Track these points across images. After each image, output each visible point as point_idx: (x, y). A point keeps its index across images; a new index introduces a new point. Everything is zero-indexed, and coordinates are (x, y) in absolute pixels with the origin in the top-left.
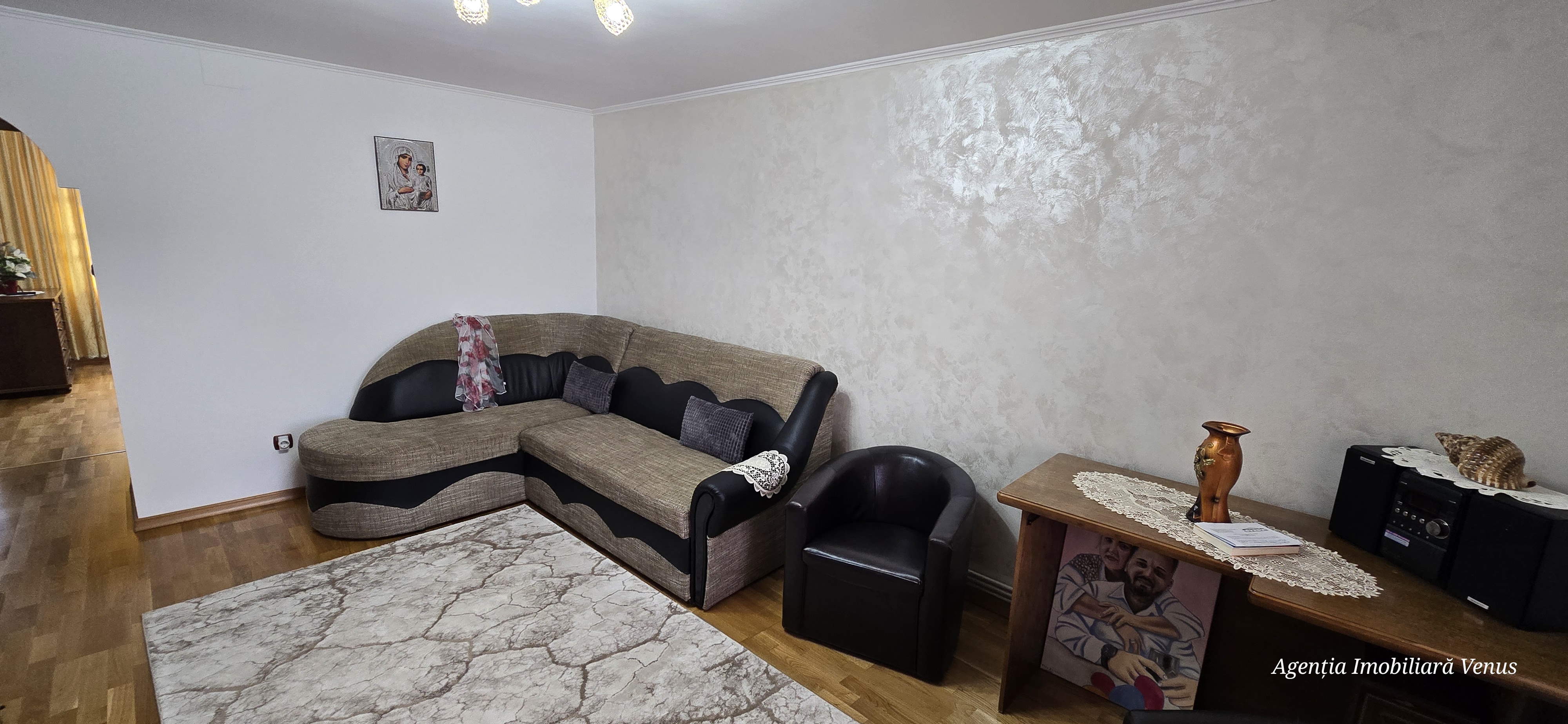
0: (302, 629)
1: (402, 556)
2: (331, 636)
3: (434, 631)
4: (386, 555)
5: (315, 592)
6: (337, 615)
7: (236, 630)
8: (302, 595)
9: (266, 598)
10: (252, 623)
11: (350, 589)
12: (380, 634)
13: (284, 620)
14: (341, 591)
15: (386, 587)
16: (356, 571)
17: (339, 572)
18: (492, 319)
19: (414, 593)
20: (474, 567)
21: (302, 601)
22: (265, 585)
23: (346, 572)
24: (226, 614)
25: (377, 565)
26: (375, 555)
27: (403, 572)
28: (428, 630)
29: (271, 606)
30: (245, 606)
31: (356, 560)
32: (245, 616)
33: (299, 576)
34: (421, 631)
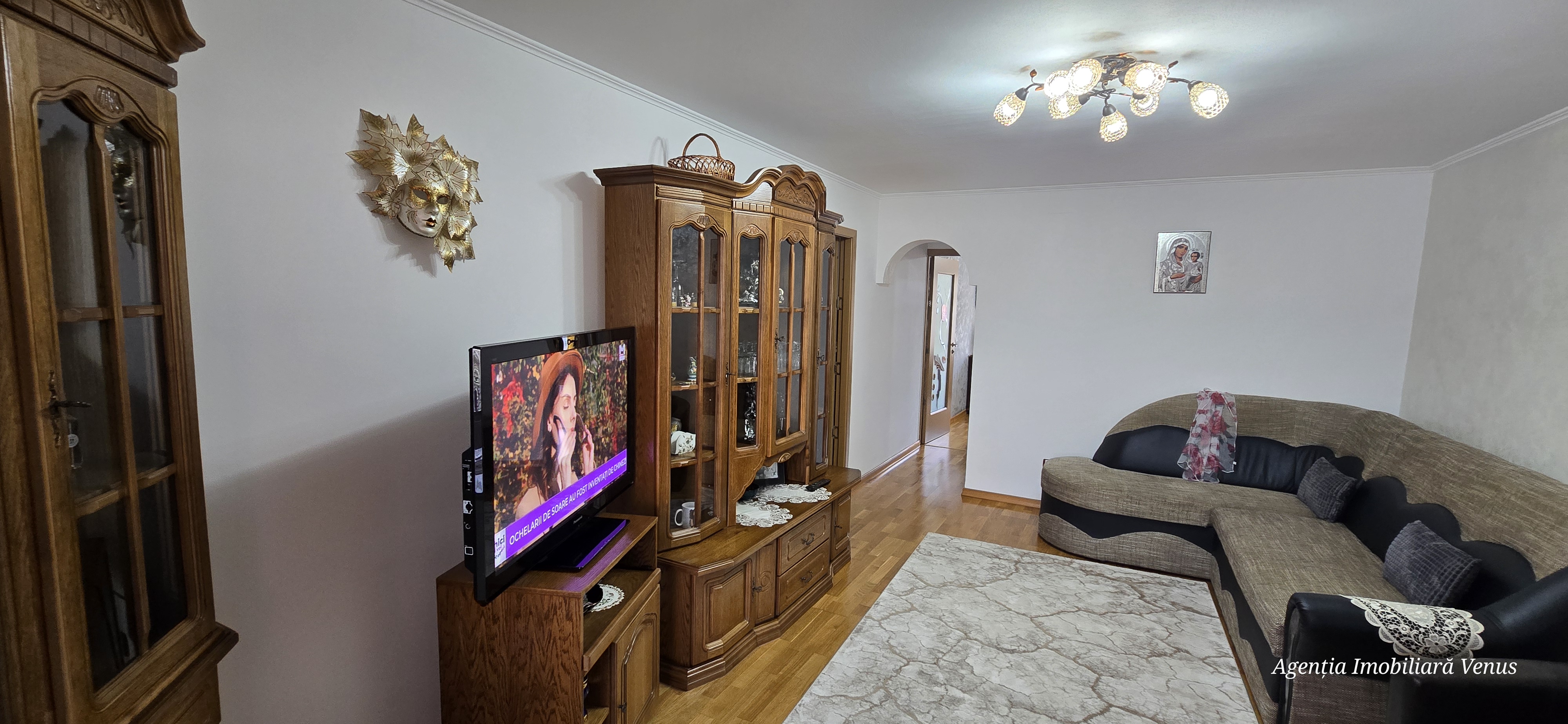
0: (978, 576)
1: (1072, 570)
2: (987, 588)
3: (1040, 619)
4: (1063, 565)
5: (1003, 562)
6: (1002, 579)
7: (953, 559)
8: (997, 560)
9: (979, 552)
10: (962, 560)
11: (1022, 571)
12: (1011, 602)
13: (976, 567)
14: (1017, 569)
15: (1042, 581)
16: (1035, 564)
17: (1026, 559)
18: (1239, 398)
19: (1054, 594)
20: (1111, 600)
21: (994, 563)
22: (986, 546)
23: (1030, 561)
24: (957, 550)
25: (1050, 567)
26: (1056, 561)
27: (1061, 579)
28: (1037, 617)
29: (978, 557)
30: (967, 551)
31: (1042, 558)
32: (961, 556)
33: (1005, 551)
34: (1034, 614)
